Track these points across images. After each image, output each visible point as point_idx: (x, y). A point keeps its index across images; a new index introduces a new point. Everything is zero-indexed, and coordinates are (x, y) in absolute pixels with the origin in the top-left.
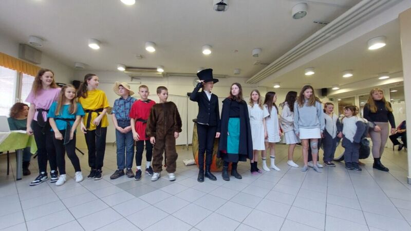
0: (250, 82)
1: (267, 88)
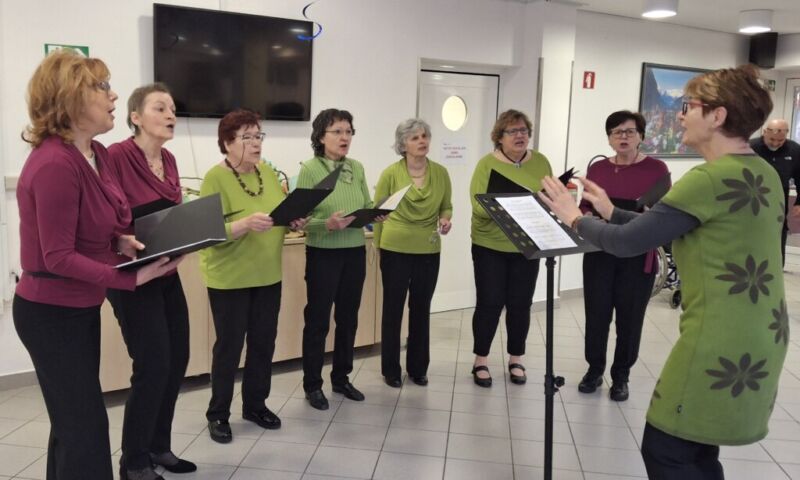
1: (578, 10)
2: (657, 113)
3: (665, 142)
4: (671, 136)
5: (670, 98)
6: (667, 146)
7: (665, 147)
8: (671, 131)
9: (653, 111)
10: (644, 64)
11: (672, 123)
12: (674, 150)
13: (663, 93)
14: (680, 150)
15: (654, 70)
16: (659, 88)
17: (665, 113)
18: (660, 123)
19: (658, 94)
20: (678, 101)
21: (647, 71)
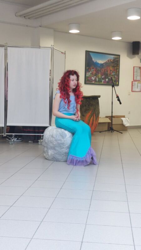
0: (25, 16)
1: (54, 31)
2: (93, 69)
3: (97, 79)
4: (100, 77)
5: (98, 64)
6: (98, 80)
7: (97, 81)
8: (100, 75)
9: (91, 68)
10: (86, 51)
11: (100, 72)
12: (101, 82)
13: (95, 61)
14: (104, 82)
15: (91, 53)
16: (93, 60)
17: (96, 69)
18: (95, 72)
19: (93, 62)
20: (102, 65)
21: (88, 53)
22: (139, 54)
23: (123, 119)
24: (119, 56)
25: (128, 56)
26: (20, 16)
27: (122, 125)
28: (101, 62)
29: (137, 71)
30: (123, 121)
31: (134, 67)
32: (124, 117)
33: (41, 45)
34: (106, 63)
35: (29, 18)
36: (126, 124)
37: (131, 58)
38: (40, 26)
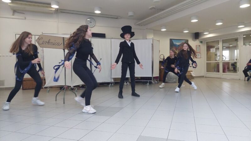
1: (154, 30)
5: (177, 45)
9: (173, 47)
10: (170, 39)
15: (173, 40)
17: (176, 47)
19: (174, 44)
20: (179, 45)
21: (171, 40)
22: (199, 39)
23: (191, 72)
24: (188, 40)
25: (193, 40)
26: (137, 25)
27: (191, 76)
28: (178, 44)
29: (198, 48)
30: (191, 74)
31: (196, 46)
32: (192, 71)
33: (147, 38)
34: (181, 44)
35: (141, 25)
36: (194, 75)
37: (194, 41)
38: (147, 29)
